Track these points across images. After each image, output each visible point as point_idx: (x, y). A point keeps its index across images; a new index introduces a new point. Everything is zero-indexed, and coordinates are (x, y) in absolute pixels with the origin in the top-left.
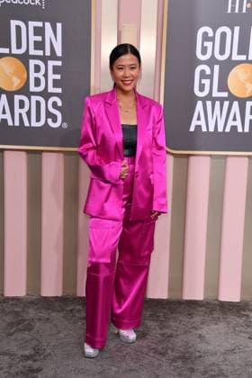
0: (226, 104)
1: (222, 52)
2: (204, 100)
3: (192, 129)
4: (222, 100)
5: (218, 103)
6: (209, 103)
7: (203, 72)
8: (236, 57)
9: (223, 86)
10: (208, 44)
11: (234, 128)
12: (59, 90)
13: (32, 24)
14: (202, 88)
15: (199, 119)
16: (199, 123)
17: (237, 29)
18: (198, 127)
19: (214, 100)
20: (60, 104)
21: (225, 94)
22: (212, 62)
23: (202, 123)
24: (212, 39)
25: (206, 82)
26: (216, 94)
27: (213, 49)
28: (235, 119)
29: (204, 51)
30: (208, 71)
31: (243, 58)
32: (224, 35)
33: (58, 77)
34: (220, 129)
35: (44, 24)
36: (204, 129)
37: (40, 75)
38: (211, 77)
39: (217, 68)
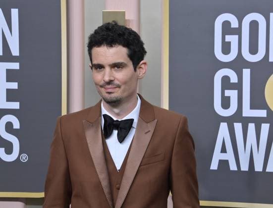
1: (254, 50)
2: (230, 121)
3: (214, 166)
4: (258, 122)
5: (252, 127)
6: (238, 127)
7: (226, 79)
10: (232, 39)
12: (16, 105)
14: (226, 103)
15: (224, 150)
16: (224, 157)
18: (224, 164)
19: (245, 121)
20: (16, 125)
21: (263, 113)
22: (238, 64)
23: (229, 156)
24: (238, 31)
25: (232, 94)
26: (247, 112)
27: (239, 45)
29: (226, 48)
30: (234, 79)
32: (254, 25)
33: (14, 86)
34: (258, 168)
36: (233, 167)
38: (239, 87)
39: (247, 73)
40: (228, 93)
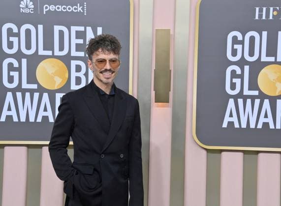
0: (257, 101)
1: (251, 54)
2: (236, 98)
3: (225, 125)
4: (253, 98)
5: (249, 101)
6: (240, 101)
7: (233, 72)
8: (264, 59)
9: (253, 85)
10: (238, 47)
11: (266, 125)
13: (74, 29)
14: (233, 86)
15: (231, 116)
16: (231, 119)
17: (265, 34)
18: (231, 124)
19: (245, 98)
21: (256, 93)
23: (234, 119)
25: (237, 81)
26: (246, 92)
27: (242, 51)
28: (266, 116)
29: (234, 53)
30: (239, 72)
31: (272, 59)
32: (252, 39)
34: (252, 126)
35: (85, 29)
36: (237, 126)
37: (81, 74)
38: (241, 77)
39: (247, 68)
40: (234, 80)
